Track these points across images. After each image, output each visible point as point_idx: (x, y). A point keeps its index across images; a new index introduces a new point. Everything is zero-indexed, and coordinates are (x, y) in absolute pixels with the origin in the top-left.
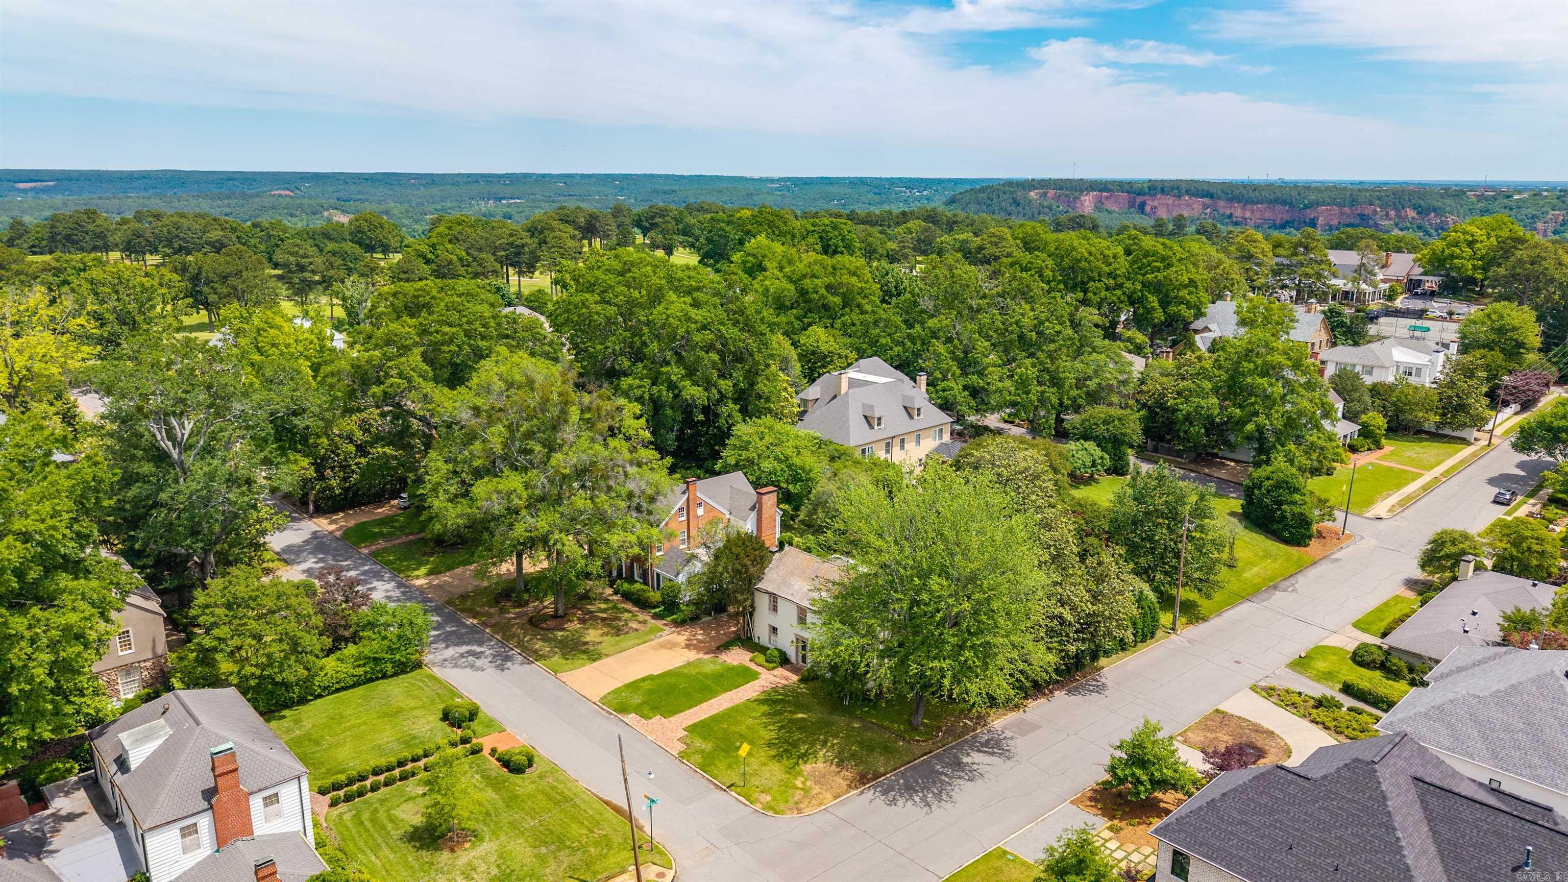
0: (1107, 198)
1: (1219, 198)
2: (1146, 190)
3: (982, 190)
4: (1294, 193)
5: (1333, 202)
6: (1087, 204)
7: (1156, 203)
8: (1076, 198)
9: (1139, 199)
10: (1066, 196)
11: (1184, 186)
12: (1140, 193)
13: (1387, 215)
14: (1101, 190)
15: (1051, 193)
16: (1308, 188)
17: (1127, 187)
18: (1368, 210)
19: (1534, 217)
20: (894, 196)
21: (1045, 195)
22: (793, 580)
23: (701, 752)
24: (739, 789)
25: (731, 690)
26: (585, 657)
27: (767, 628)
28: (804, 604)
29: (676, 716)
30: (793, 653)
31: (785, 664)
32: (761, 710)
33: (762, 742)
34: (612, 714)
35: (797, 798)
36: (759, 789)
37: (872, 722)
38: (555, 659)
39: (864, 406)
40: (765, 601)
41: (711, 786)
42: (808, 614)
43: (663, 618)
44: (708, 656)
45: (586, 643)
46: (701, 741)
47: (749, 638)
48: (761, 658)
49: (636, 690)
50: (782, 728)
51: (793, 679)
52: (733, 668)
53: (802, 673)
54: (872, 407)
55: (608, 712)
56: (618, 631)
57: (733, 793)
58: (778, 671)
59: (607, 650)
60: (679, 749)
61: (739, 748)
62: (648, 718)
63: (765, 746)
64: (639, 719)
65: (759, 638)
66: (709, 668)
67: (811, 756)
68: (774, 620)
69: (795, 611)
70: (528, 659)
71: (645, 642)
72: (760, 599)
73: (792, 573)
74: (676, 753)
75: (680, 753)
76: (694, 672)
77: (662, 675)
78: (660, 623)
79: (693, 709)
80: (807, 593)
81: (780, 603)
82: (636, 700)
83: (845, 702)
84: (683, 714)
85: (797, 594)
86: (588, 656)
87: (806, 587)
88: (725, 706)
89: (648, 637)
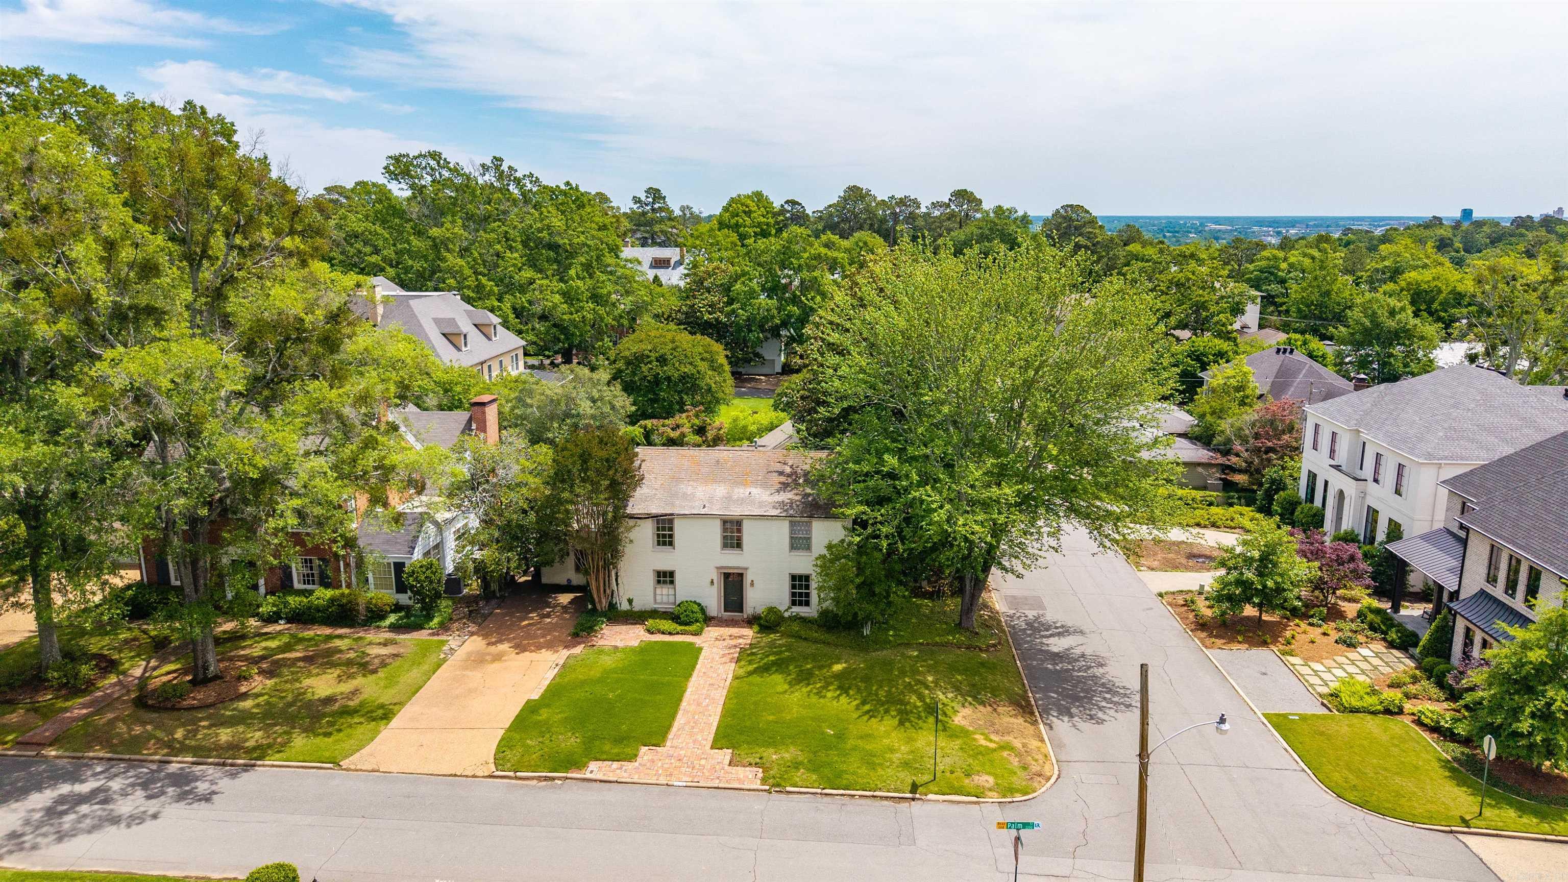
22: (687, 488)
23: (797, 765)
24: (931, 787)
25: (691, 675)
26: (362, 720)
27: (651, 579)
28: (735, 511)
29: (670, 736)
30: (713, 600)
31: (709, 620)
32: (778, 681)
33: (855, 715)
34: (553, 779)
35: (1015, 761)
36: (959, 773)
37: (922, 644)
38: (299, 741)
39: (437, 321)
40: (645, 533)
41: (885, 803)
42: (746, 526)
43: (419, 627)
44: (578, 650)
45: (329, 700)
46: (772, 750)
47: (612, 606)
48: (667, 625)
49: (544, 728)
50: (844, 689)
51: (748, 634)
52: (644, 650)
53: (751, 621)
54: (452, 321)
55: (539, 779)
56: (365, 667)
57: (931, 796)
58: (712, 632)
59: (386, 698)
60: (749, 777)
61: (840, 736)
62: (632, 758)
63: (866, 718)
64: (615, 765)
65: (630, 601)
66: (608, 662)
67: (940, 706)
68: (664, 560)
69: (715, 532)
70: (232, 765)
71: (439, 666)
72: (632, 535)
73: (677, 480)
74: (757, 785)
75: (764, 781)
76: (595, 673)
77: (553, 693)
78: (422, 635)
79: (680, 720)
80: (728, 498)
81: (680, 530)
82: (570, 742)
83: (866, 631)
84: (674, 729)
85: (711, 503)
86: (363, 716)
87: (720, 490)
88: (720, 695)
89: (433, 659)
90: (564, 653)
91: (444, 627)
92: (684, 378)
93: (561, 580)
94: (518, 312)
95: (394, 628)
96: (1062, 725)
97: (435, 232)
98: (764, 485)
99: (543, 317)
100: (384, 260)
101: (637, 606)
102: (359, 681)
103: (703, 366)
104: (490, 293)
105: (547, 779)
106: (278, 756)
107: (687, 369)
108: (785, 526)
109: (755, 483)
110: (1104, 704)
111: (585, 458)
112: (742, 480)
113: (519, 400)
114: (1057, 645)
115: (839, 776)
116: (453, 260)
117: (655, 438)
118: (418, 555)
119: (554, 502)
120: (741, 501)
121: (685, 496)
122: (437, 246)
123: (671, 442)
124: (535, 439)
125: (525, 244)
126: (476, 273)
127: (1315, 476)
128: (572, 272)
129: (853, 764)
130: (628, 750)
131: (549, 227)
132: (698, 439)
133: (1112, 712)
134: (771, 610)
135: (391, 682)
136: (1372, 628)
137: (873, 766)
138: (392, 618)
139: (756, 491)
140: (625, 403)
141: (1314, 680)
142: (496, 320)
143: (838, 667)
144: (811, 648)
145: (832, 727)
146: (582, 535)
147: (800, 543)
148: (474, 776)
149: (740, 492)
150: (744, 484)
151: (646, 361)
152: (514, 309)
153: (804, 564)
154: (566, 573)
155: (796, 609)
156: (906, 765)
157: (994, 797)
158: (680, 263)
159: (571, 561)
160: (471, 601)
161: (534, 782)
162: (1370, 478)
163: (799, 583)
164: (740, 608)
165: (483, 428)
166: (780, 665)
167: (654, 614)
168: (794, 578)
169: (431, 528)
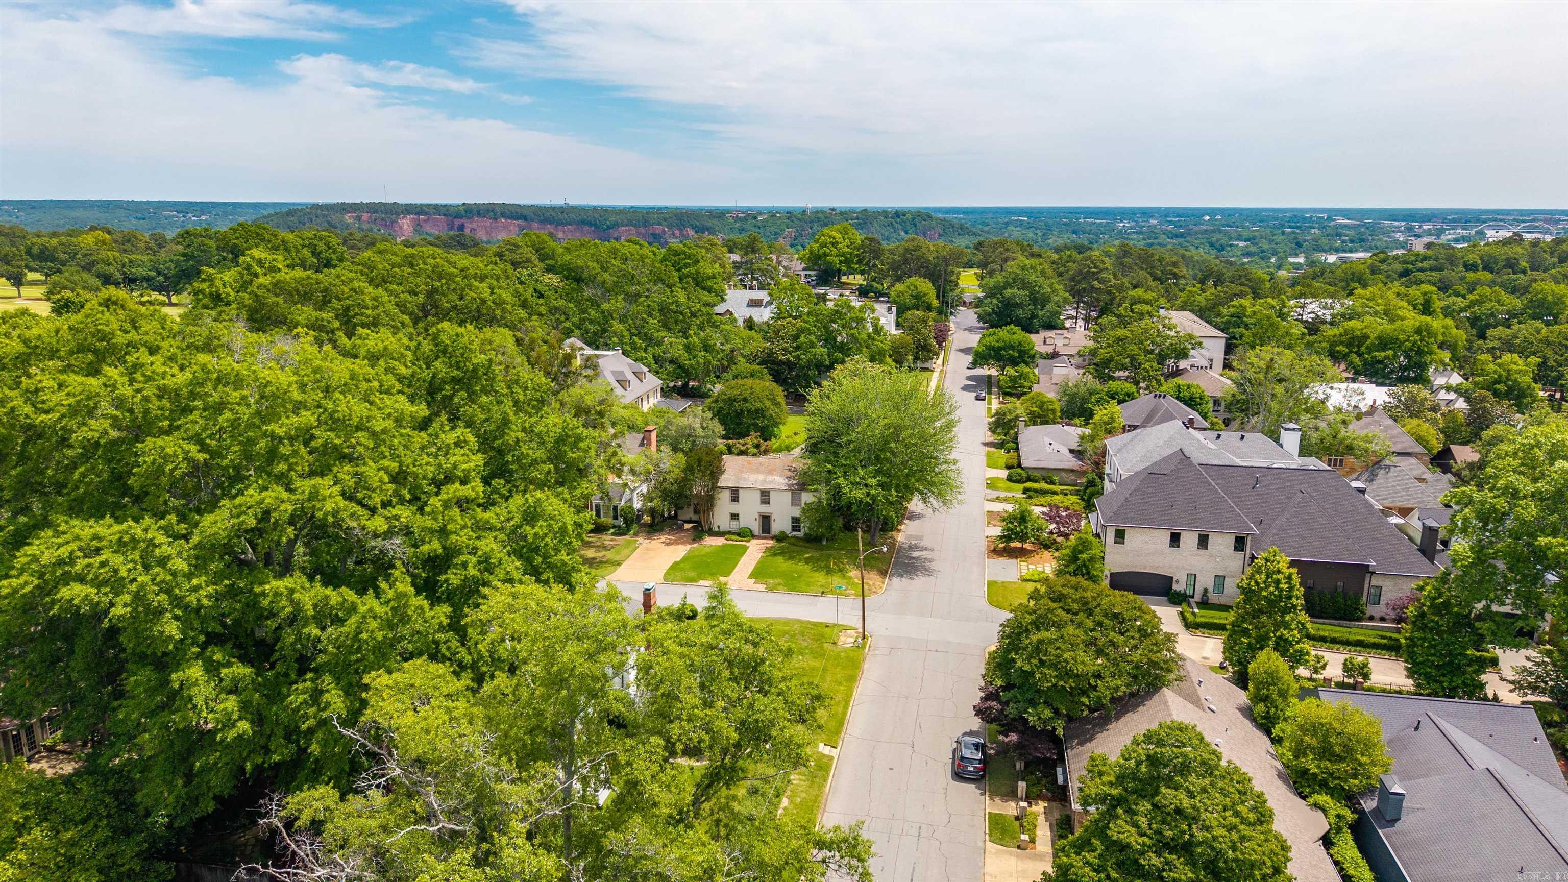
0: (426, 221)
1: (532, 220)
2: (463, 213)
3: (290, 213)
4: (597, 216)
5: (630, 223)
6: (405, 227)
7: (474, 225)
8: (393, 222)
9: (457, 222)
10: (383, 219)
11: (498, 209)
12: (458, 216)
13: (673, 234)
14: (418, 214)
15: (365, 216)
16: (606, 211)
17: (443, 210)
18: (658, 230)
19: (776, 234)
20: (164, 221)
21: (359, 218)
22: (745, 475)
23: (780, 584)
24: (830, 593)
25: (743, 555)
27: (728, 517)
28: (767, 487)
29: (732, 574)
30: (756, 527)
31: (753, 536)
32: (780, 559)
33: (808, 571)
34: (687, 585)
35: (867, 588)
39: (613, 373)
40: (725, 496)
41: (809, 596)
42: (772, 493)
43: (625, 534)
44: (695, 545)
45: (594, 559)
46: (771, 579)
47: (710, 529)
48: (734, 537)
49: (682, 570)
50: (807, 563)
51: (771, 543)
52: (724, 546)
53: (772, 538)
54: (622, 373)
55: (681, 585)
56: (605, 548)
57: (830, 596)
58: (754, 542)
59: (617, 558)
60: (762, 587)
61: (801, 577)
63: (812, 572)
65: (719, 527)
66: (707, 550)
67: (845, 569)
68: (735, 508)
69: (758, 495)
71: (636, 549)
72: (720, 496)
73: (741, 472)
75: (766, 589)
76: (703, 553)
77: (685, 559)
78: (627, 537)
79: (736, 569)
80: (765, 481)
81: (741, 494)
82: (693, 574)
83: (824, 543)
84: (734, 572)
85: (757, 483)
86: (609, 564)
87: (761, 477)
88: (754, 563)
89: (633, 547)
90: (689, 547)
91: (636, 535)
92: (757, 411)
93: (687, 518)
94: (657, 359)
95: (613, 534)
96: (896, 580)
97: (605, 306)
98: (781, 475)
99: (672, 362)
100: (573, 324)
101: (722, 529)
102: (604, 553)
103: (768, 403)
104: (640, 347)
105: (684, 585)
107: (758, 405)
108: (789, 495)
109: (777, 474)
111: (700, 461)
112: (771, 472)
113: (665, 426)
114: (915, 554)
115: (795, 588)
116: (617, 326)
117: (734, 450)
118: (623, 503)
119: (685, 479)
120: (770, 482)
121: (745, 479)
122: (607, 317)
123: (742, 453)
124: (675, 449)
125: (661, 311)
126: (632, 335)
128: (691, 332)
129: (802, 585)
130: (715, 577)
131: (677, 302)
132: (755, 451)
134: (783, 532)
135: (618, 553)
137: (809, 586)
138: (612, 531)
139: (777, 478)
140: (719, 429)
141: (1024, 570)
142: (645, 369)
143: (807, 555)
144: (798, 549)
145: (798, 574)
146: (698, 495)
147: (795, 502)
149: (770, 478)
150: (772, 474)
151: (737, 401)
152: (654, 357)
153: (797, 512)
154: (689, 513)
155: (795, 533)
156: (822, 585)
157: (852, 597)
158: (770, 303)
159: (691, 509)
160: (645, 525)
161: (679, 586)
163: (796, 522)
164: (769, 532)
165: (649, 444)
166: (782, 553)
167: (730, 533)
168: (793, 518)
169: (628, 491)
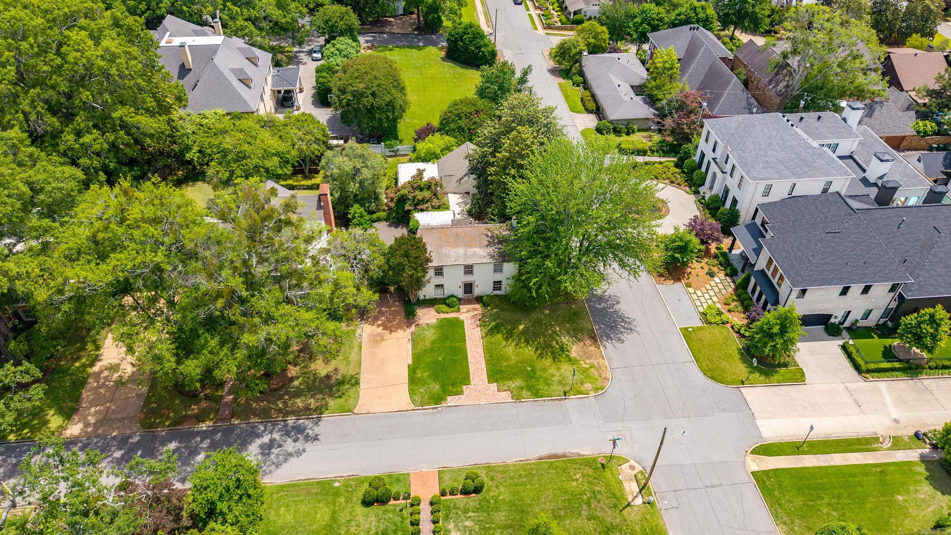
22: (445, 250)
23: (522, 388)
24: (571, 392)
25: (465, 340)
26: (349, 386)
27: (434, 288)
28: (470, 262)
29: (471, 378)
30: (460, 293)
31: (461, 303)
32: (500, 339)
33: (536, 357)
34: (437, 408)
35: (596, 373)
36: (579, 385)
37: (549, 305)
38: (332, 403)
39: (233, 71)
40: (432, 274)
41: (556, 402)
42: (475, 267)
44: (413, 328)
45: (329, 377)
46: (511, 382)
47: (417, 300)
48: (444, 308)
49: (422, 382)
50: (527, 341)
51: (479, 307)
52: (439, 324)
53: (478, 301)
54: (242, 70)
55: (432, 408)
57: (571, 397)
58: (464, 308)
59: (351, 371)
60: (507, 396)
61: (534, 371)
62: (461, 393)
63: (540, 358)
64: (457, 397)
65: (424, 296)
66: (428, 334)
67: (565, 346)
68: (439, 280)
69: (462, 270)
70: (312, 418)
71: (361, 347)
73: (440, 246)
74: (510, 400)
75: (512, 397)
76: (427, 343)
80: (466, 255)
81: (445, 270)
82: (436, 387)
84: (471, 374)
85: (459, 258)
86: (347, 384)
87: (461, 251)
88: (481, 351)
89: (356, 343)
90: (408, 331)
96: (609, 345)
98: (480, 247)
101: (428, 298)
102: (334, 363)
105: (435, 408)
106: (327, 412)
108: (491, 265)
109: (476, 246)
110: (622, 330)
112: (470, 244)
115: (538, 392)
120: (471, 257)
121: (446, 255)
127: (704, 155)
129: (541, 386)
130: (459, 389)
133: (625, 335)
134: (484, 294)
135: (347, 361)
136: (721, 264)
137: (548, 385)
139: (477, 250)
141: (698, 303)
143: (521, 327)
145: (529, 366)
147: (498, 269)
148: (407, 411)
149: (470, 251)
150: (471, 246)
151: (365, 95)
153: (499, 277)
155: (496, 293)
156: (560, 382)
157: (592, 394)
161: (431, 410)
162: (729, 173)
163: (497, 285)
164: (471, 293)
166: (498, 328)
167: (435, 299)
168: (495, 282)
